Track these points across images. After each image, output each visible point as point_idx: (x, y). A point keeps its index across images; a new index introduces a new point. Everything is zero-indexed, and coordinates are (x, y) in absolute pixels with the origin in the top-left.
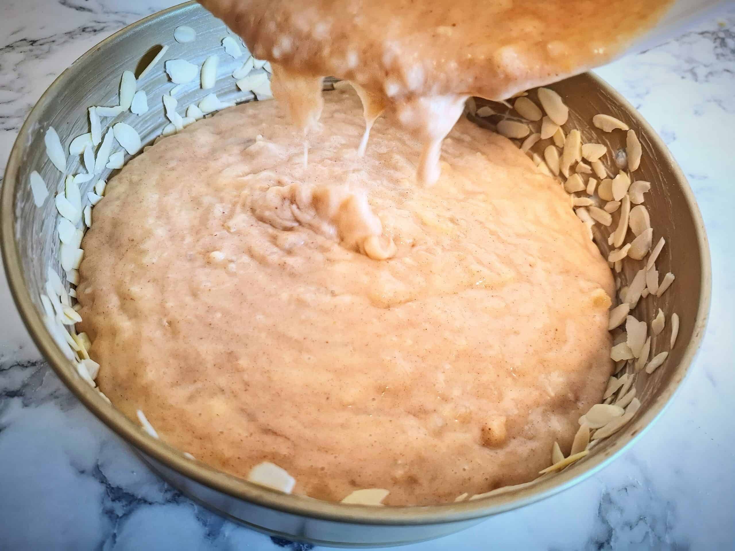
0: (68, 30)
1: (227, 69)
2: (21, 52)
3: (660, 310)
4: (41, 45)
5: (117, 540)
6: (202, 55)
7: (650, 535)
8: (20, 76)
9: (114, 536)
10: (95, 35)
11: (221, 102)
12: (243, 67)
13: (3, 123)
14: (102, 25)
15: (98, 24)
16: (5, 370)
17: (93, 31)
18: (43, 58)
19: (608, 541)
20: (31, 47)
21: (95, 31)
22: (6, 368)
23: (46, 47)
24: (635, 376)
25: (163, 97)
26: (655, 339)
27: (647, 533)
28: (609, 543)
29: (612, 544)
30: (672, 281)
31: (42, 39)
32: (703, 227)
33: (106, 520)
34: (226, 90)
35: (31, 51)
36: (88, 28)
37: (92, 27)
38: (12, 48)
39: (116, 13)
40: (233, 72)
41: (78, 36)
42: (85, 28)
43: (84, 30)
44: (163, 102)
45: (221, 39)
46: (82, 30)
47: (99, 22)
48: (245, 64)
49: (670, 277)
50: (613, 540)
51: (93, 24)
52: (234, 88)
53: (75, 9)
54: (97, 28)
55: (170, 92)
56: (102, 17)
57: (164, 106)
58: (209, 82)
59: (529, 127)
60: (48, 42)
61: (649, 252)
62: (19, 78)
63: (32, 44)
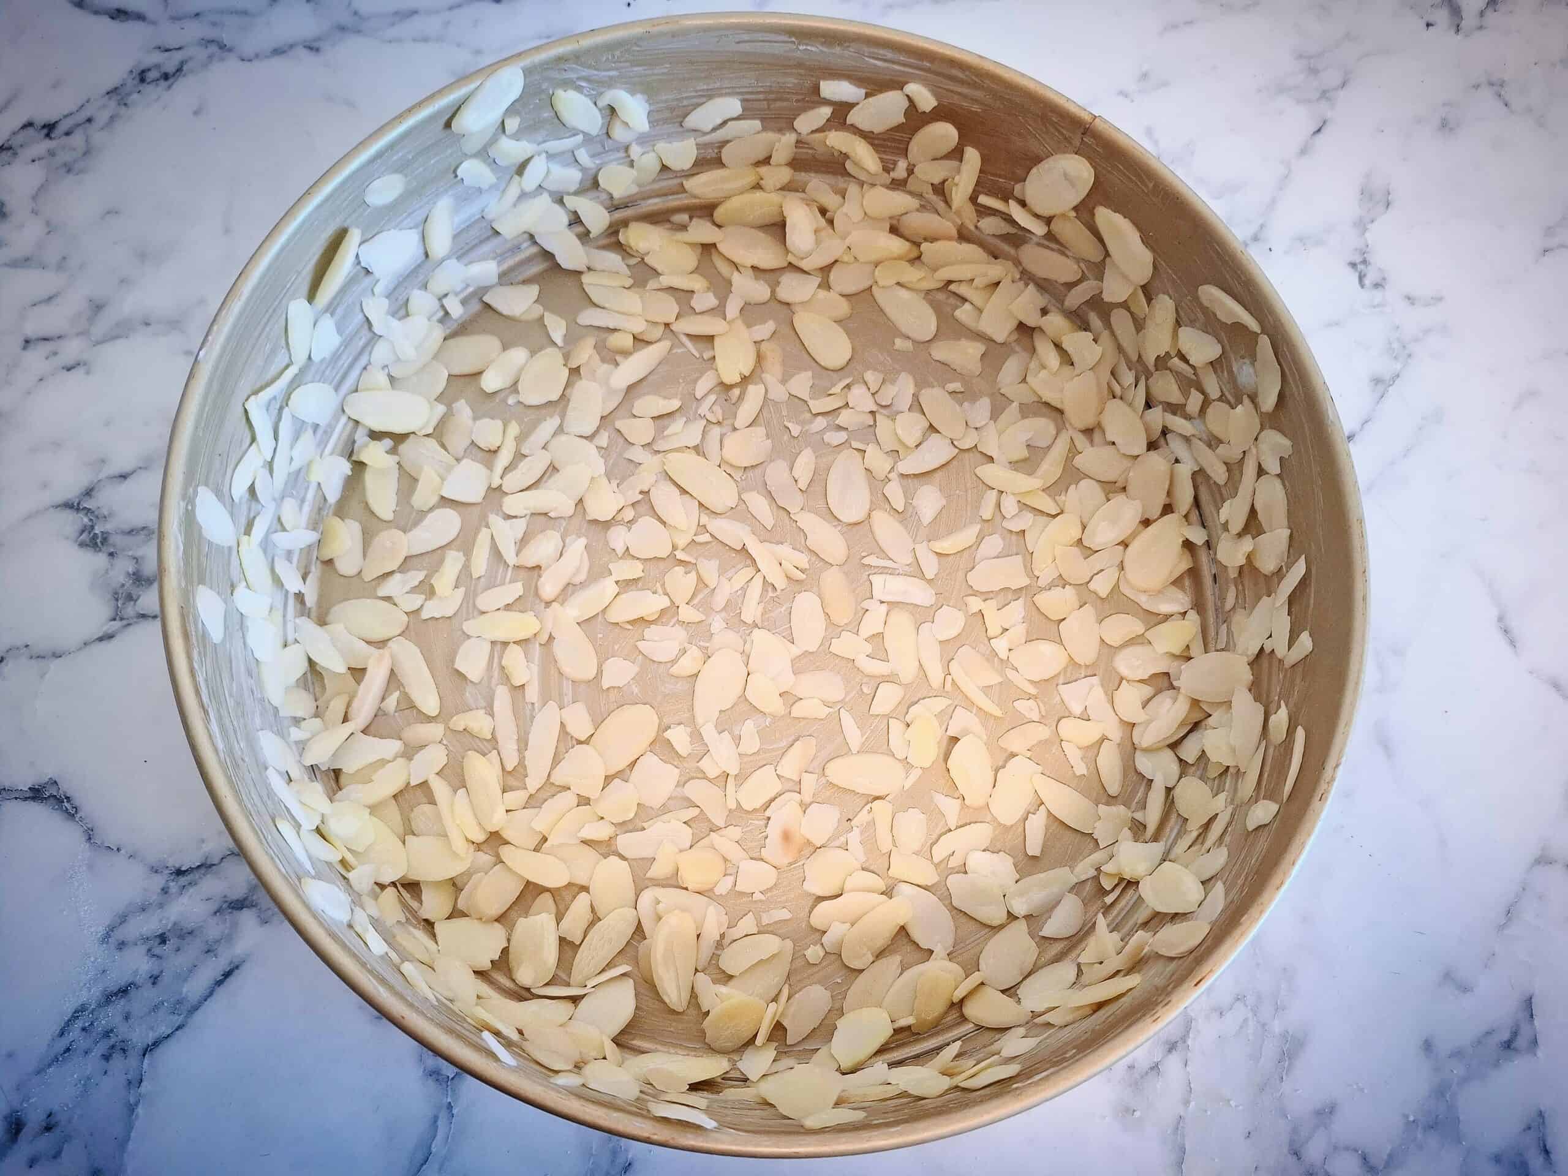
0: (109, 86)
1: (471, 211)
2: (33, 161)
3: (1282, 703)
4: (67, 134)
5: (455, 1111)
6: (421, 207)
7: (1250, 1023)
8: (51, 228)
9: (450, 1107)
10: (169, 87)
11: (466, 265)
12: (500, 199)
13: (55, 354)
14: (178, 56)
15: (167, 54)
16: (214, 865)
17: (161, 77)
18: (81, 171)
19: (1184, 1039)
20: (48, 144)
21: (166, 77)
22: (216, 861)
23: (77, 139)
24: (1235, 810)
25: (361, 305)
26: (1271, 751)
27: (1246, 1020)
28: (1185, 1042)
29: (1189, 1042)
30: (1307, 653)
31: (65, 116)
32: (1364, 572)
33: (431, 1082)
34: (474, 243)
35: (52, 153)
36: (149, 70)
37: (157, 66)
38: (11, 151)
39: (197, 15)
40: (483, 211)
41: (135, 96)
42: (143, 72)
43: (142, 77)
44: (362, 310)
45: (452, 169)
46: (138, 79)
47: (167, 50)
48: (504, 191)
49: (1305, 641)
50: (1191, 1035)
51: (157, 58)
52: (490, 232)
53: (107, 16)
54: (170, 68)
55: (372, 290)
56: (172, 35)
57: (365, 316)
58: (441, 242)
59: (1079, 267)
60: (78, 125)
61: (1281, 568)
62: (50, 232)
63: (48, 135)
